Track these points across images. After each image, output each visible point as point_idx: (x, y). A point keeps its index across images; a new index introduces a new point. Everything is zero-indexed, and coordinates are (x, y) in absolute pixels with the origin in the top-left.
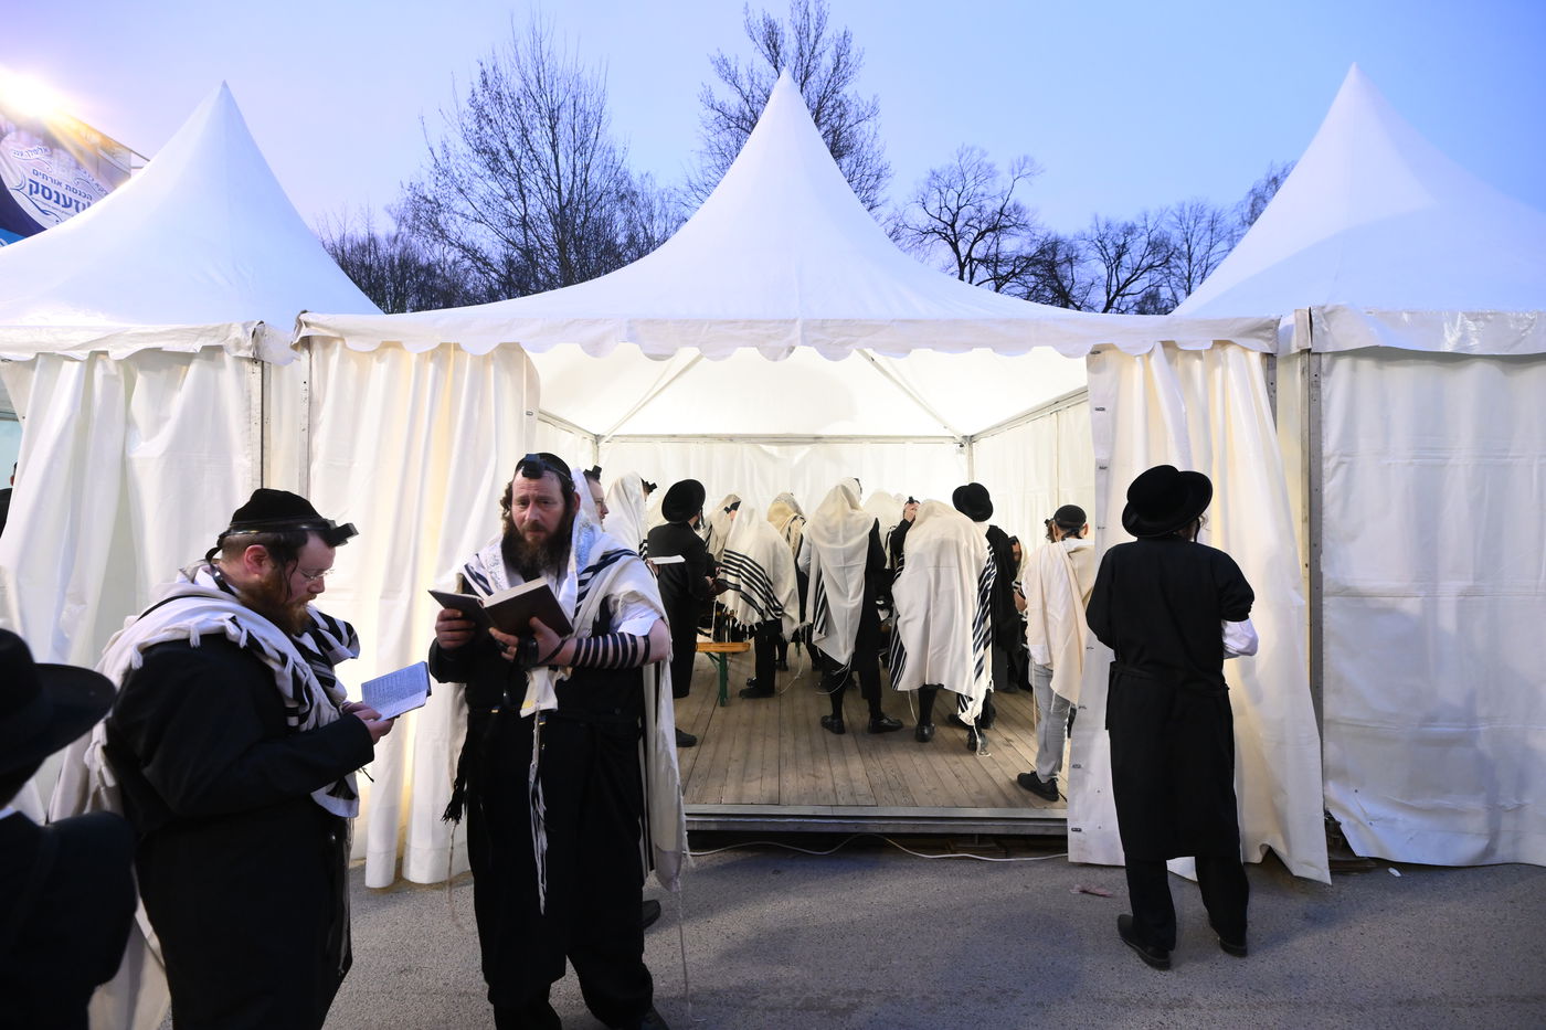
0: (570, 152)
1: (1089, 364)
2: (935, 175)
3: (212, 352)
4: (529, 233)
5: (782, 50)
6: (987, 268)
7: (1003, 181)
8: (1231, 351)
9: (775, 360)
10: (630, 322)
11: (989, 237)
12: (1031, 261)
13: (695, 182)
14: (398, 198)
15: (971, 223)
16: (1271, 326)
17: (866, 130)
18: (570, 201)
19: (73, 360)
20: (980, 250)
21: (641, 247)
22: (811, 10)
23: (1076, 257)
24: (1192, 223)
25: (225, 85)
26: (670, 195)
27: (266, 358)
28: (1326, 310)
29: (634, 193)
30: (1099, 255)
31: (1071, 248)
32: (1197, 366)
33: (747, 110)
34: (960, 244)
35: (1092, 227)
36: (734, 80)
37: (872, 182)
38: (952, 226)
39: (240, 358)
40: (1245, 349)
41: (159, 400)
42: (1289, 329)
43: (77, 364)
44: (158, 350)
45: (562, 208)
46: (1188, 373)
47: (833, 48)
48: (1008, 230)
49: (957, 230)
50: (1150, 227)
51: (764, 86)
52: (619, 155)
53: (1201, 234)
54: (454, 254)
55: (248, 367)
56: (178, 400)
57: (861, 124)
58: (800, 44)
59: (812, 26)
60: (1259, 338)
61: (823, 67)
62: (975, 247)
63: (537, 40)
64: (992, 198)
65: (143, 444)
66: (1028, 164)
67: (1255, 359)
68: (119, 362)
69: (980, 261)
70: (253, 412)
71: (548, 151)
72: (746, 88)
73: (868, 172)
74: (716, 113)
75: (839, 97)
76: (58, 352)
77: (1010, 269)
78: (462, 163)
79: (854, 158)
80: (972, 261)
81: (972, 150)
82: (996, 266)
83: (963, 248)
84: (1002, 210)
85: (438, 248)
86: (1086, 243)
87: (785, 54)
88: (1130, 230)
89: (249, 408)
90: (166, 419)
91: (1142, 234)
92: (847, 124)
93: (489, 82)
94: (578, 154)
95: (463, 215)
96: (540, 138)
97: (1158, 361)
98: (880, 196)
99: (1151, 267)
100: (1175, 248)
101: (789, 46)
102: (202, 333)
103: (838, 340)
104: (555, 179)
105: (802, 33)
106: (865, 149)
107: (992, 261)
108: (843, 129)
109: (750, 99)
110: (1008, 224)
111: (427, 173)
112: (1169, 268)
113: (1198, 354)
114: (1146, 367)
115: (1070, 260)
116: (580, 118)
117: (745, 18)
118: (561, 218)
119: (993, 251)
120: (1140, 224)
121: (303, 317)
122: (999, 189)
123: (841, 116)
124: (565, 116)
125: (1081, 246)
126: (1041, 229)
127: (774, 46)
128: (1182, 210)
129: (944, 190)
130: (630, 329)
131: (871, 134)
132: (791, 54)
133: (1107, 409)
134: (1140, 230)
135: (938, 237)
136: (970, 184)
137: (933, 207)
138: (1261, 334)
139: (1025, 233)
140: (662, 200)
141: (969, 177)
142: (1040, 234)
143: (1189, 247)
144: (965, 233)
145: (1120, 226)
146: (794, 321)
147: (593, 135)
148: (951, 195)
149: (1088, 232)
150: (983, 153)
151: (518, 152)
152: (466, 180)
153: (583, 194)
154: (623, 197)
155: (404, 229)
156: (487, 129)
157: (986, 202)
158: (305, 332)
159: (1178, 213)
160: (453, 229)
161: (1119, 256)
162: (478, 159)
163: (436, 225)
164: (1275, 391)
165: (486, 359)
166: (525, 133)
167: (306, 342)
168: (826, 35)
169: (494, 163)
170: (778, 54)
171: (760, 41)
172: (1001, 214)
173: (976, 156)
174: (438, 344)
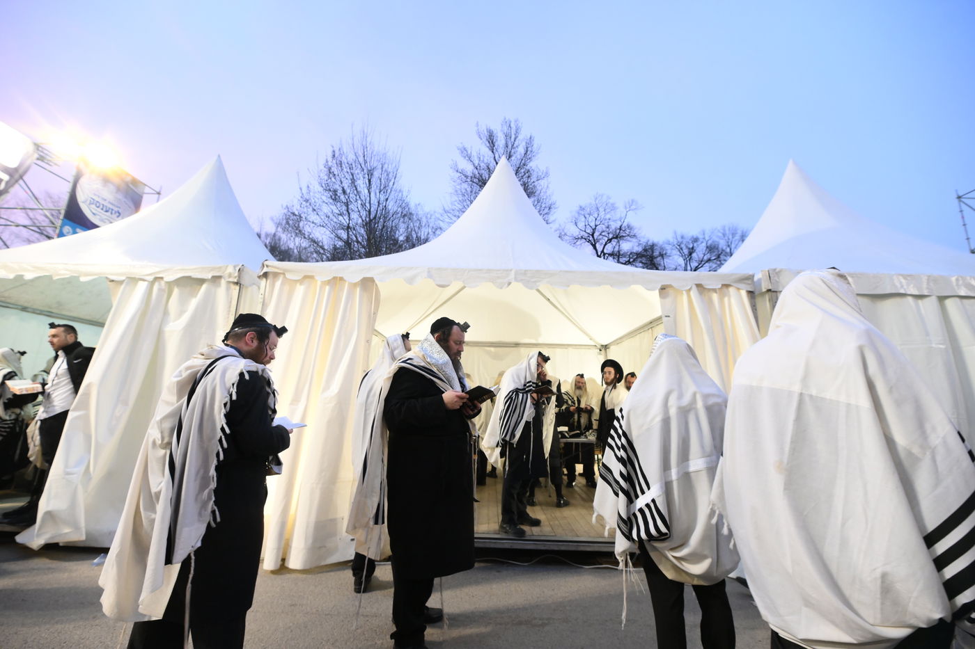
0: (378, 191)
1: (660, 292)
2: (582, 208)
3: (216, 279)
4: (351, 233)
5: (496, 144)
6: (614, 258)
7: (621, 212)
8: (731, 290)
9: (501, 288)
10: (429, 269)
11: (614, 242)
12: (639, 255)
13: (447, 208)
14: (278, 213)
15: (603, 234)
16: (751, 278)
17: (542, 184)
18: (375, 218)
19: (144, 280)
20: (609, 249)
21: (412, 242)
22: (512, 125)
23: (666, 254)
24: (731, 237)
25: (219, 156)
26: (431, 215)
27: (242, 282)
28: (777, 270)
29: (411, 214)
30: (678, 253)
31: (662, 248)
32: (715, 297)
33: (477, 173)
34: (597, 245)
35: (674, 238)
36: (470, 158)
37: (546, 210)
38: (593, 235)
39: (230, 282)
40: (739, 289)
41: (183, 302)
42: (760, 280)
43: (146, 283)
44: (189, 278)
45: (371, 220)
46: (711, 300)
47: (524, 144)
48: (625, 238)
49: (595, 237)
50: (707, 238)
51: (486, 161)
52: (405, 194)
53: (737, 243)
54: (305, 244)
55: (233, 286)
56: (194, 303)
57: (539, 181)
58: (506, 141)
59: (513, 133)
60: (745, 283)
61: (518, 153)
62: (606, 247)
63: (365, 136)
64: (615, 221)
65: (171, 324)
66: (634, 203)
67: (744, 293)
68: (167, 282)
69: (609, 254)
70: (232, 309)
71: (366, 191)
72: (476, 162)
73: (543, 206)
74: (459, 174)
75: (528, 168)
76: (137, 277)
77: (627, 259)
78: (317, 196)
79: (536, 198)
80: (604, 254)
81: (602, 196)
82: (619, 257)
83: (599, 248)
84: (620, 227)
85: (297, 240)
86: (671, 246)
87: (498, 146)
88: (696, 240)
89: (230, 307)
90: (185, 312)
91: (702, 242)
92: (532, 181)
93: (336, 156)
94: (382, 192)
95: (313, 223)
96: (361, 184)
97: (694, 294)
98: (551, 218)
99: (709, 260)
100: (723, 250)
101: (500, 142)
102: (213, 269)
103: (533, 280)
104: (368, 205)
105: (507, 136)
106: (542, 194)
107: (616, 255)
108: (530, 183)
109: (478, 167)
110: (624, 235)
111: (297, 200)
112: (720, 261)
113: (715, 290)
114: (689, 297)
115: (662, 255)
116: (384, 176)
117: (476, 128)
118: (369, 225)
119: (616, 249)
120: (701, 237)
121: (266, 263)
122: (618, 216)
123: (529, 177)
124: (376, 174)
125: (667, 248)
126: (644, 238)
127: (492, 142)
128: (724, 230)
129: (587, 216)
130: (429, 272)
131: (545, 187)
132: (501, 146)
133: (671, 316)
134: (701, 240)
135: (584, 240)
136: (602, 214)
137: (581, 225)
138: (746, 281)
139: (634, 240)
140: (427, 217)
141: (601, 209)
142: (643, 241)
143: (730, 250)
144: (600, 239)
145: (690, 238)
146: (511, 270)
147: (391, 184)
148: (591, 219)
149: (671, 240)
150: (609, 198)
151: (348, 191)
152: (318, 205)
153: (384, 213)
154: (405, 215)
155: (279, 229)
156: (333, 179)
157: (611, 223)
158: (265, 270)
159: (722, 231)
160: (307, 230)
161: (690, 254)
162: (326, 194)
163: (298, 228)
164: (756, 310)
165: (355, 285)
166: (353, 181)
167: (265, 275)
168: (520, 137)
169: (335, 198)
170: (494, 146)
171: (484, 140)
172: (620, 229)
173: (604, 199)
174: (332, 277)
